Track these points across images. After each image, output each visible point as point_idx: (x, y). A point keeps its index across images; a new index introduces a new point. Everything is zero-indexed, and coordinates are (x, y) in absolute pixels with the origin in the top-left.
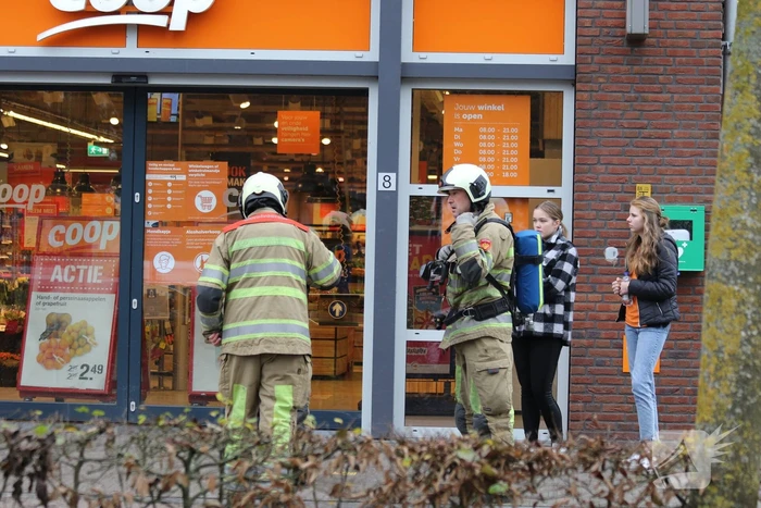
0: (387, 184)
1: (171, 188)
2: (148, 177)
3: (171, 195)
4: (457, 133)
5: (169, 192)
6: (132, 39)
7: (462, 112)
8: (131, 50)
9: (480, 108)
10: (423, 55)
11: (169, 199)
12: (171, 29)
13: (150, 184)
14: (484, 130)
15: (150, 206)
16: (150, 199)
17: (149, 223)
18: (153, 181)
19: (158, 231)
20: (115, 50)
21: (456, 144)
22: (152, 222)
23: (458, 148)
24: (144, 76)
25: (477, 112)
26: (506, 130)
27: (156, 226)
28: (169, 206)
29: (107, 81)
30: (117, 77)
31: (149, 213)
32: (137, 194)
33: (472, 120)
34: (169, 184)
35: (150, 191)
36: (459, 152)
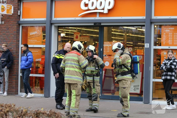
0: (147, 46)
1: (109, 48)
2: (104, 45)
3: (109, 49)
4: (164, 34)
5: (108, 48)
6: (98, 15)
7: (165, 30)
8: (98, 18)
9: (169, 29)
10: (156, 17)
11: (108, 50)
12: (104, 13)
13: (104, 47)
14: (170, 34)
15: (104, 51)
16: (104, 50)
17: (104, 55)
18: (105, 46)
19: (106, 57)
20: (95, 18)
21: (164, 37)
22: (105, 55)
23: (165, 38)
24: (100, 23)
25: (168, 29)
26: (174, 34)
27: (105, 56)
28: (108, 51)
29: (93, 24)
30: (95, 23)
31: (104, 53)
32: (101, 49)
33: (167, 31)
34: (108, 47)
35: (104, 48)
36: (165, 39)
